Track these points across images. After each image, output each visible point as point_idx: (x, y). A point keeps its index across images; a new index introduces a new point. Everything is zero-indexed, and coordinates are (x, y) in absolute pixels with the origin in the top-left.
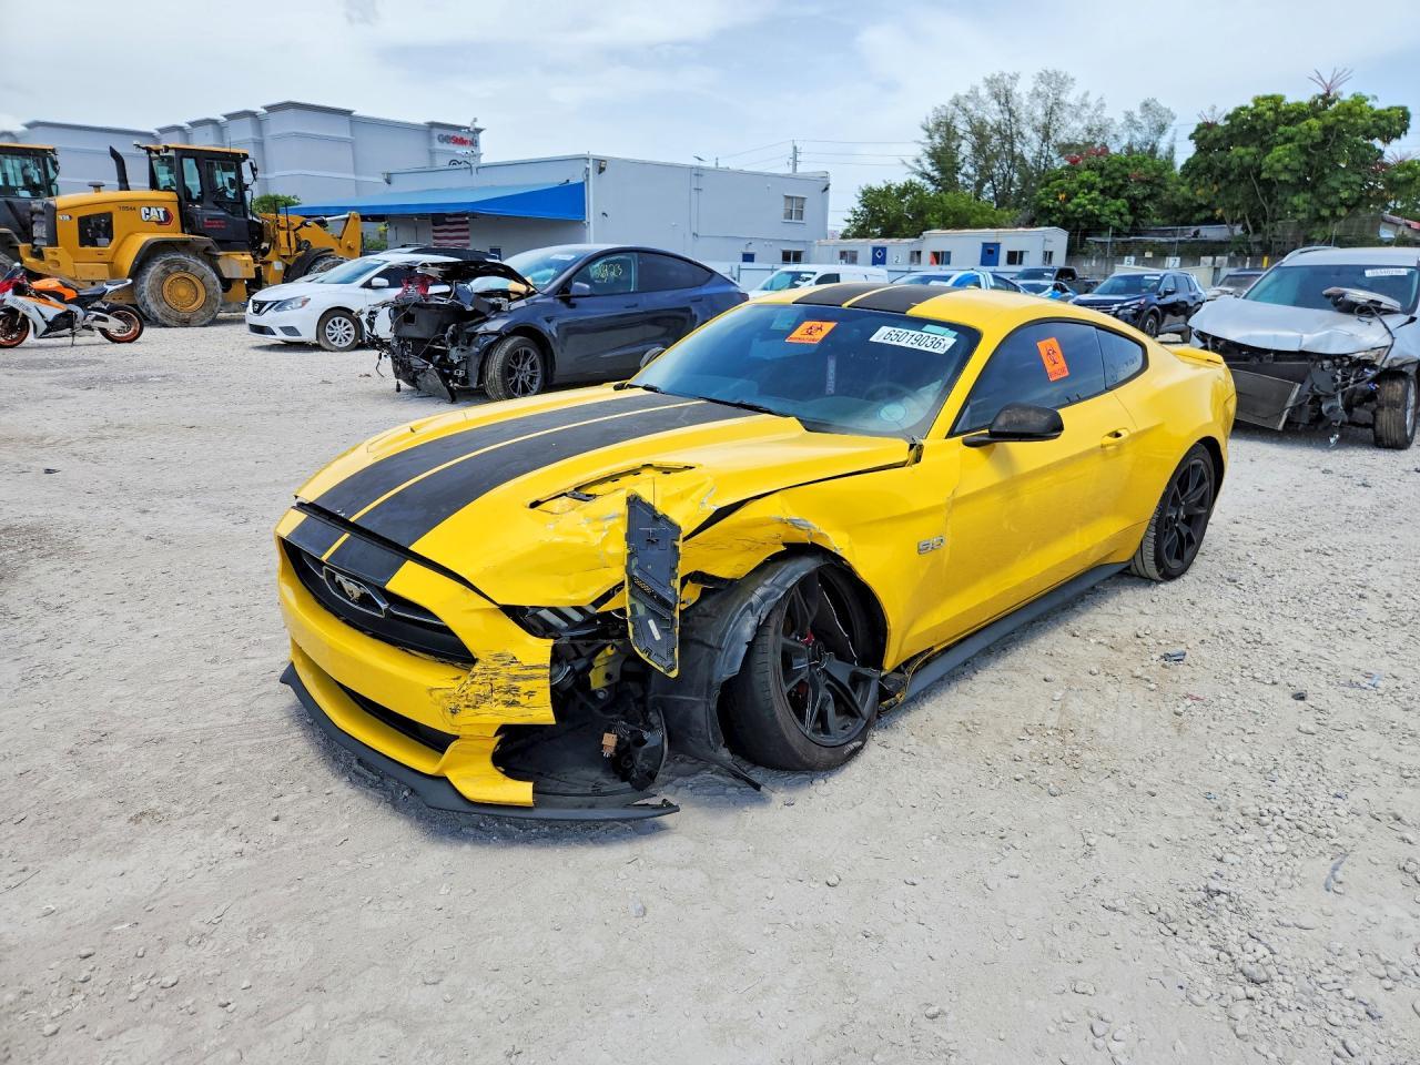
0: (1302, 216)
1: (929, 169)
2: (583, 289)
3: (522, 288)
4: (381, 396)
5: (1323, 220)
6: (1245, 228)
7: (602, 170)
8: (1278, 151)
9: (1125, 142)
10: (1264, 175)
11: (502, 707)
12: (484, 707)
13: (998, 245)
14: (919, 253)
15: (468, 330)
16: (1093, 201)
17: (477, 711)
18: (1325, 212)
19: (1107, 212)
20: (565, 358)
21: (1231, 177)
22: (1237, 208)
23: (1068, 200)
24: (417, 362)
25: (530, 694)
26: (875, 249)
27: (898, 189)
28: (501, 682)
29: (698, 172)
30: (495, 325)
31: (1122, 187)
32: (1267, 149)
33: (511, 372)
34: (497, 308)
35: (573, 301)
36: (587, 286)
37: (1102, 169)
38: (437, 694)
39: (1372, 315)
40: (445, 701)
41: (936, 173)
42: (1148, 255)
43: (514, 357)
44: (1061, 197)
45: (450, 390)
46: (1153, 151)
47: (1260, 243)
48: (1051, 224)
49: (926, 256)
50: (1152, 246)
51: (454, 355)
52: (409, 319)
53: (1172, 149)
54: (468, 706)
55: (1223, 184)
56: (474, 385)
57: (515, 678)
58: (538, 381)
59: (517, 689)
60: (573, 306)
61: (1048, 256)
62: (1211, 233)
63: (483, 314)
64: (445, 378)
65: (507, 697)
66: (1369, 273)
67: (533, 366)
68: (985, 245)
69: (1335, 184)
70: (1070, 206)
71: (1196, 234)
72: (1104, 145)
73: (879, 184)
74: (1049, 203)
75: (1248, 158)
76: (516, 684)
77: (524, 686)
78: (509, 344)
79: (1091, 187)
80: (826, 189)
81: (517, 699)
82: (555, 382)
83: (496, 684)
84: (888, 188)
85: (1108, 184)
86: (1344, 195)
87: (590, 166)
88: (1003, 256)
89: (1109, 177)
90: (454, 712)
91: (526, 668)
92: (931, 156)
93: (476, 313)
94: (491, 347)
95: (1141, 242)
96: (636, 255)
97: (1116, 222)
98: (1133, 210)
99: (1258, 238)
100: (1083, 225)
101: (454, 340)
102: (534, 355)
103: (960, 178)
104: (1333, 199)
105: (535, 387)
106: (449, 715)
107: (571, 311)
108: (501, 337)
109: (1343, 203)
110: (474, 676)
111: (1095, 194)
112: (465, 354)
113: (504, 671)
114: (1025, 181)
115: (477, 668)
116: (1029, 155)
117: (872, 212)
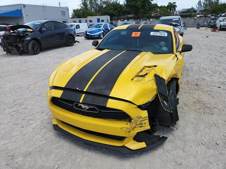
0: (143, 13)
1: (83, 6)
2: (44, 30)
3: (31, 30)
4: (2, 56)
5: (145, 13)
6: (135, 15)
7: (24, 7)
8: (138, 2)
9: (112, 2)
10: (137, 6)
11: (139, 128)
12: (135, 129)
13: (99, 19)
14: (87, 21)
15: (22, 40)
16: (113, 11)
17: (134, 130)
18: (145, 12)
19: (115, 13)
20: (44, 44)
21: (132, 7)
22: (134, 12)
23: (109, 11)
24: (10, 48)
25: (145, 123)
26: (79, 20)
27: (79, 10)
28: (138, 122)
29: (44, 7)
30: (28, 39)
31: (117, 9)
32: (137, 2)
33: (33, 48)
34: (28, 35)
35: (42, 32)
36: (45, 29)
37: (113, 6)
38: (123, 129)
39: (176, 26)
40: (126, 130)
41: (84, 7)
42: (122, 20)
43: (33, 45)
44: (108, 10)
45: (20, 53)
46: (117, 3)
47: (137, 17)
48: (107, 15)
49: (88, 21)
50: (122, 18)
51: (20, 45)
52: (7, 39)
53: (119, 3)
54: (132, 130)
55: (131, 8)
56: (26, 51)
57: (141, 121)
58: (39, 49)
59: (142, 123)
60: (43, 33)
61: (108, 20)
62: (130, 16)
63: (24, 36)
64: (18, 50)
65: (140, 126)
66: (173, 20)
67: (37, 46)
68: (97, 19)
69: (146, 8)
70: (109, 12)
71: (128, 16)
72: (109, 2)
73: (76, 9)
74: (106, 11)
75: (134, 4)
76: (142, 122)
77: (143, 122)
78: (32, 42)
79: (112, 9)
80: (68, 10)
81: (142, 125)
82: (42, 49)
83: (137, 123)
84: (78, 9)
85: (114, 8)
86: (148, 9)
87: (22, 6)
88: (101, 21)
89: (114, 7)
90: (129, 132)
91: (143, 118)
92: (82, 4)
93: (23, 36)
94: (28, 43)
95: (121, 18)
96: (52, 22)
97: (116, 14)
98: (118, 12)
99: (137, 16)
100: (112, 15)
101: (19, 42)
102: (37, 44)
103: (88, 8)
104: (146, 10)
105: (39, 50)
106: (128, 133)
107: (42, 34)
108: (30, 41)
109: (147, 10)
110: (132, 123)
111: (113, 10)
112: (23, 45)
113: (139, 120)
114: (99, 8)
115: (133, 121)
116: (99, 4)
117: (76, 14)
